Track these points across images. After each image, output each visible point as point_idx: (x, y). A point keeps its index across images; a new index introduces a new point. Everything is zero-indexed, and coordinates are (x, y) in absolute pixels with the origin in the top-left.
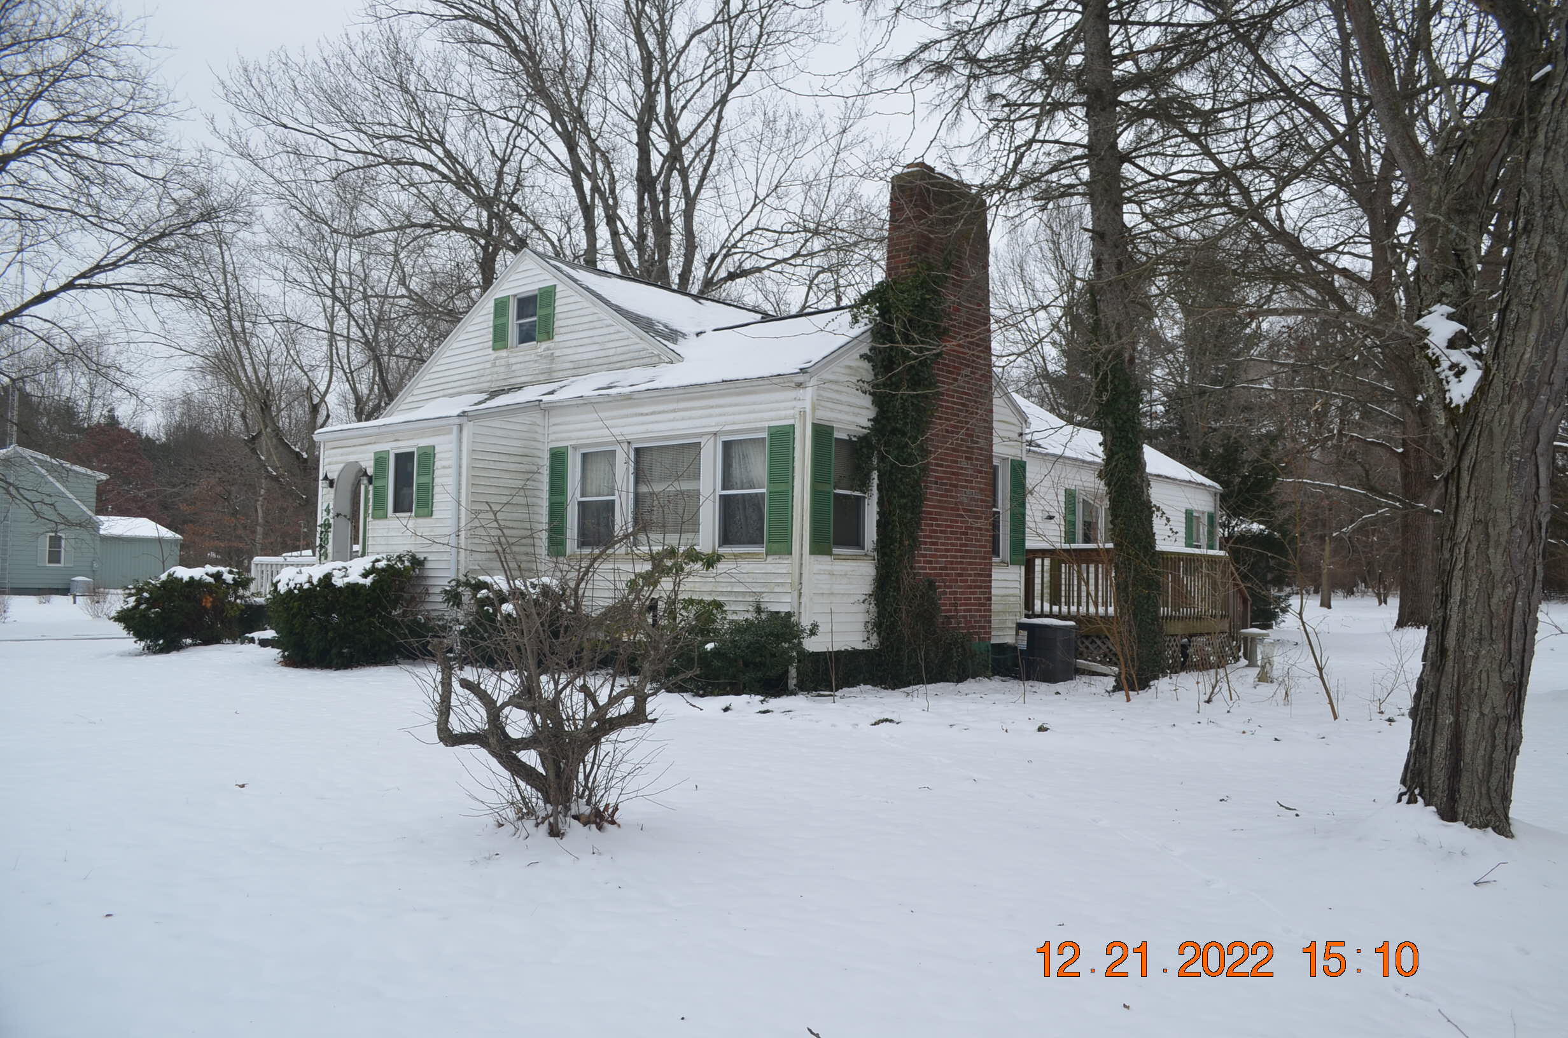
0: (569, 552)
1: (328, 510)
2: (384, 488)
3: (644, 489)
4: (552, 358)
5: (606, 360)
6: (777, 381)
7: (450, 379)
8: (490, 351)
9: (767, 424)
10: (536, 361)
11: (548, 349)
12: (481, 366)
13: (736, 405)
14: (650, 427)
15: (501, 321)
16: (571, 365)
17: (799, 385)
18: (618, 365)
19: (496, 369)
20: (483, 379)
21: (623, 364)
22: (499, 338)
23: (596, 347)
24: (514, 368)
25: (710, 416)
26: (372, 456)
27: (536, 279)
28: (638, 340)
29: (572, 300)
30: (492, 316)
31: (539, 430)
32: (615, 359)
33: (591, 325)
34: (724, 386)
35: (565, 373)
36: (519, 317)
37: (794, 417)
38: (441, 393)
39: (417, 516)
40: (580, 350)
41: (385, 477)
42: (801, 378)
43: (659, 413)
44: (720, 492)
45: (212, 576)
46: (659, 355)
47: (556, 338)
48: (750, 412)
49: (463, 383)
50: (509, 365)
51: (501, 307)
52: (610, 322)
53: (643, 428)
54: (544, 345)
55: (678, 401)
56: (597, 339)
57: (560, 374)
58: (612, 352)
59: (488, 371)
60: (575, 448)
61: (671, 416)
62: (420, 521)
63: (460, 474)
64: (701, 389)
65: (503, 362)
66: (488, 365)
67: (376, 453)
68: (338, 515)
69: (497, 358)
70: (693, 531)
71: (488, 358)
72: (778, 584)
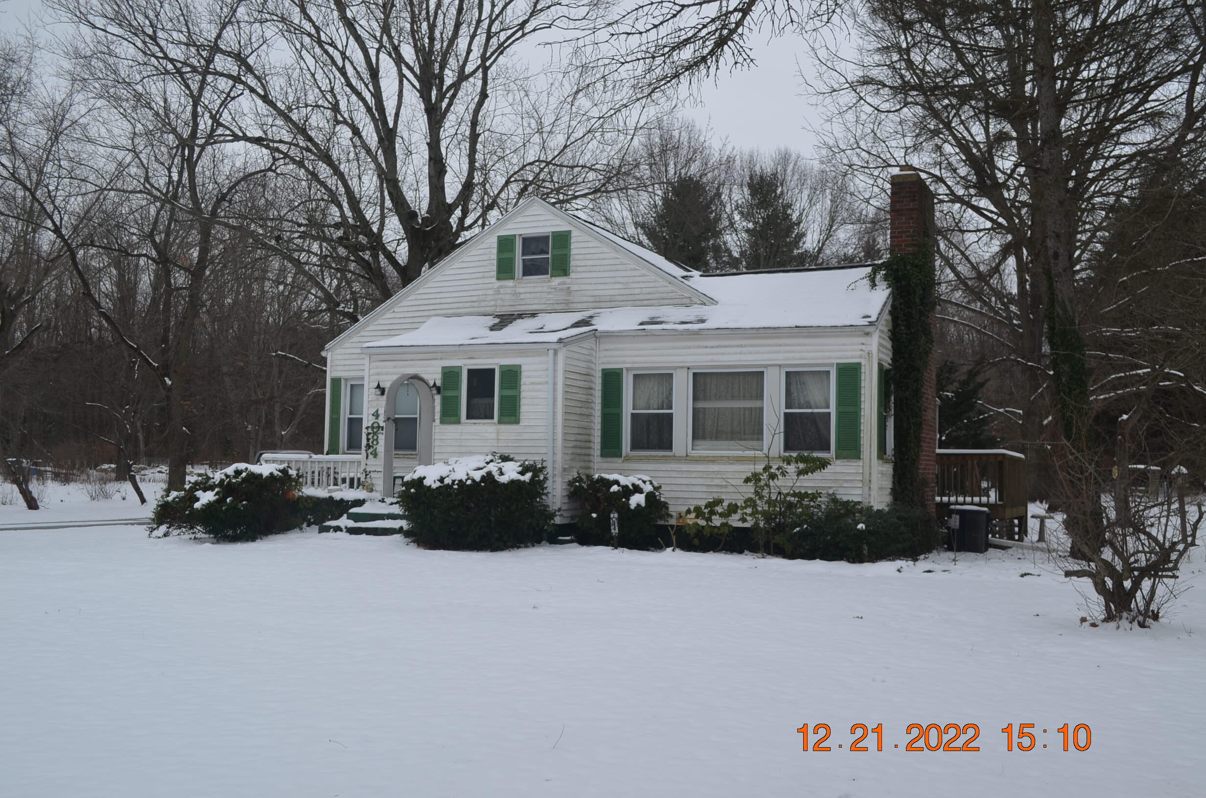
0: (624, 454)
1: (376, 415)
2: (457, 399)
3: (701, 405)
4: (569, 291)
5: (630, 297)
6: (849, 329)
7: (443, 301)
8: (494, 280)
9: (835, 361)
10: (549, 293)
11: (564, 283)
12: (480, 293)
13: (805, 345)
14: (716, 358)
15: (506, 255)
16: (591, 299)
17: (867, 334)
18: (645, 302)
19: (500, 296)
20: (483, 304)
21: (650, 302)
22: (504, 270)
23: (620, 286)
24: (522, 296)
25: (779, 352)
26: (440, 370)
27: (548, 223)
28: (666, 284)
29: (590, 245)
30: (495, 251)
31: (594, 353)
32: (641, 297)
33: (614, 268)
34: (797, 330)
35: (585, 305)
36: (523, 254)
37: (861, 357)
38: (432, 313)
39: (500, 422)
40: (602, 287)
41: (457, 387)
42: (868, 329)
43: (726, 346)
44: (784, 410)
45: (279, 471)
46: (690, 298)
47: (573, 275)
48: (818, 351)
49: (460, 305)
50: (515, 294)
51: (505, 244)
52: (633, 266)
53: (710, 358)
54: (557, 281)
55: (745, 338)
56: (621, 280)
57: (579, 306)
58: (637, 291)
59: (490, 298)
60: (628, 369)
61: (738, 350)
62: (503, 427)
63: (555, 390)
64: (773, 331)
65: (509, 291)
66: (491, 292)
67: (443, 368)
68: (389, 419)
69: (501, 287)
70: (758, 439)
71: (490, 286)
72: (846, 481)
